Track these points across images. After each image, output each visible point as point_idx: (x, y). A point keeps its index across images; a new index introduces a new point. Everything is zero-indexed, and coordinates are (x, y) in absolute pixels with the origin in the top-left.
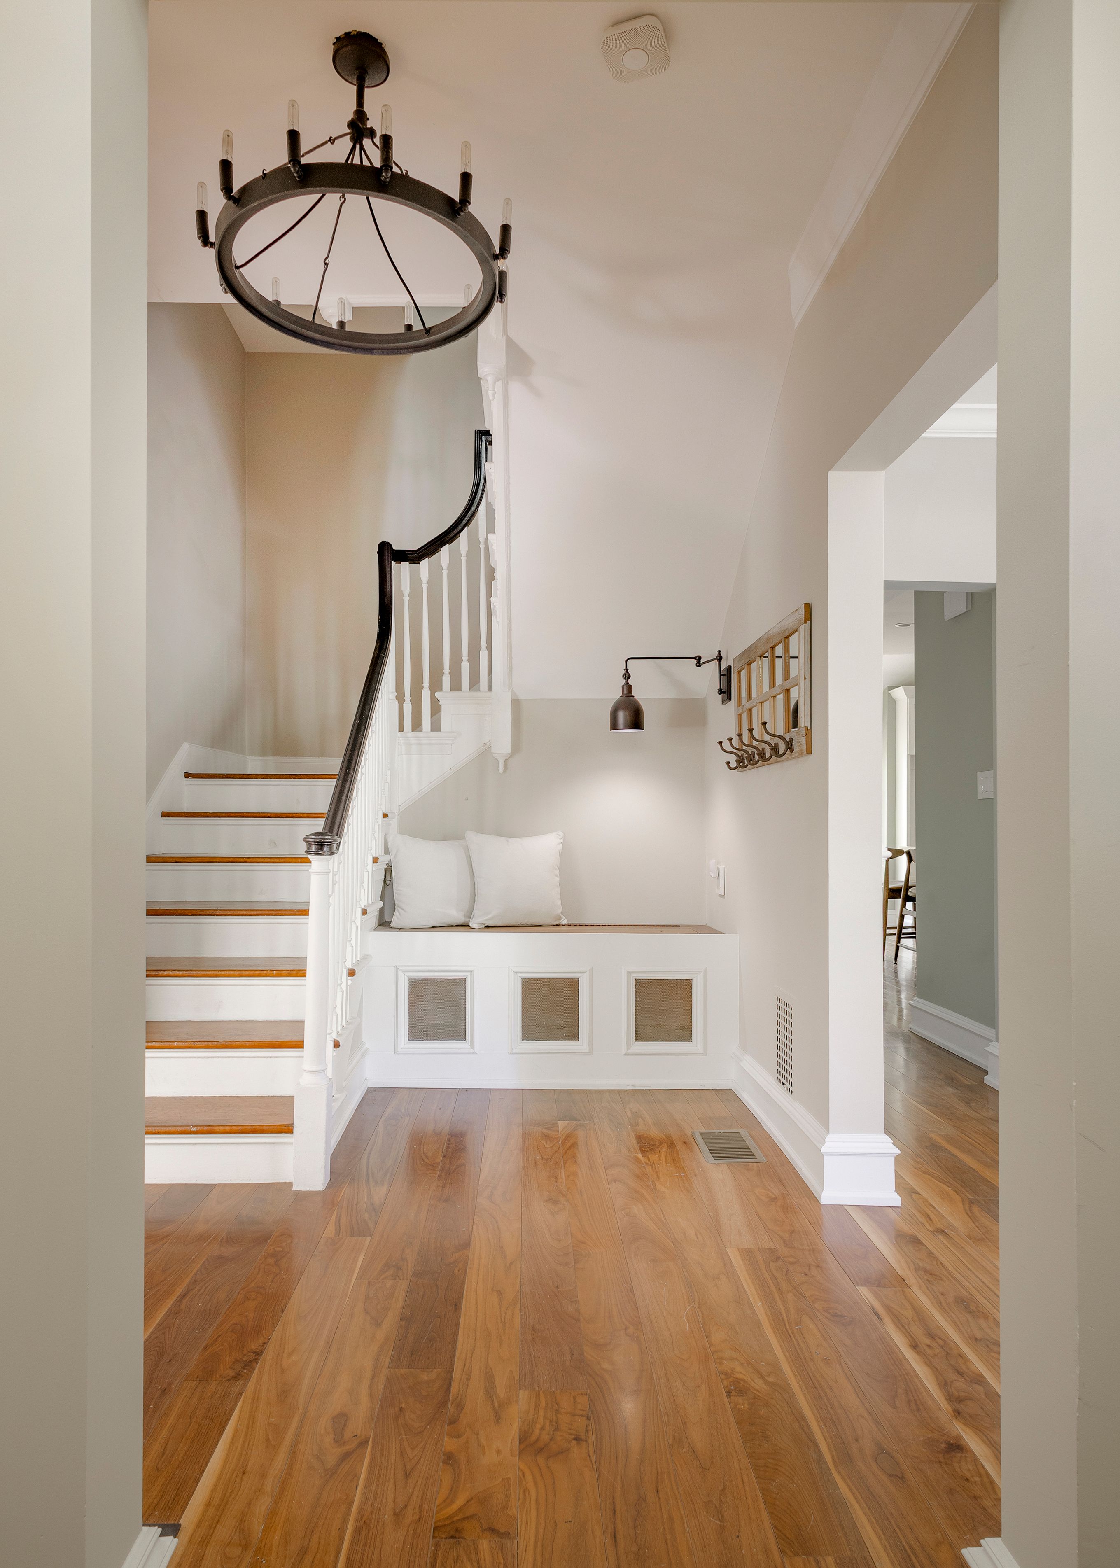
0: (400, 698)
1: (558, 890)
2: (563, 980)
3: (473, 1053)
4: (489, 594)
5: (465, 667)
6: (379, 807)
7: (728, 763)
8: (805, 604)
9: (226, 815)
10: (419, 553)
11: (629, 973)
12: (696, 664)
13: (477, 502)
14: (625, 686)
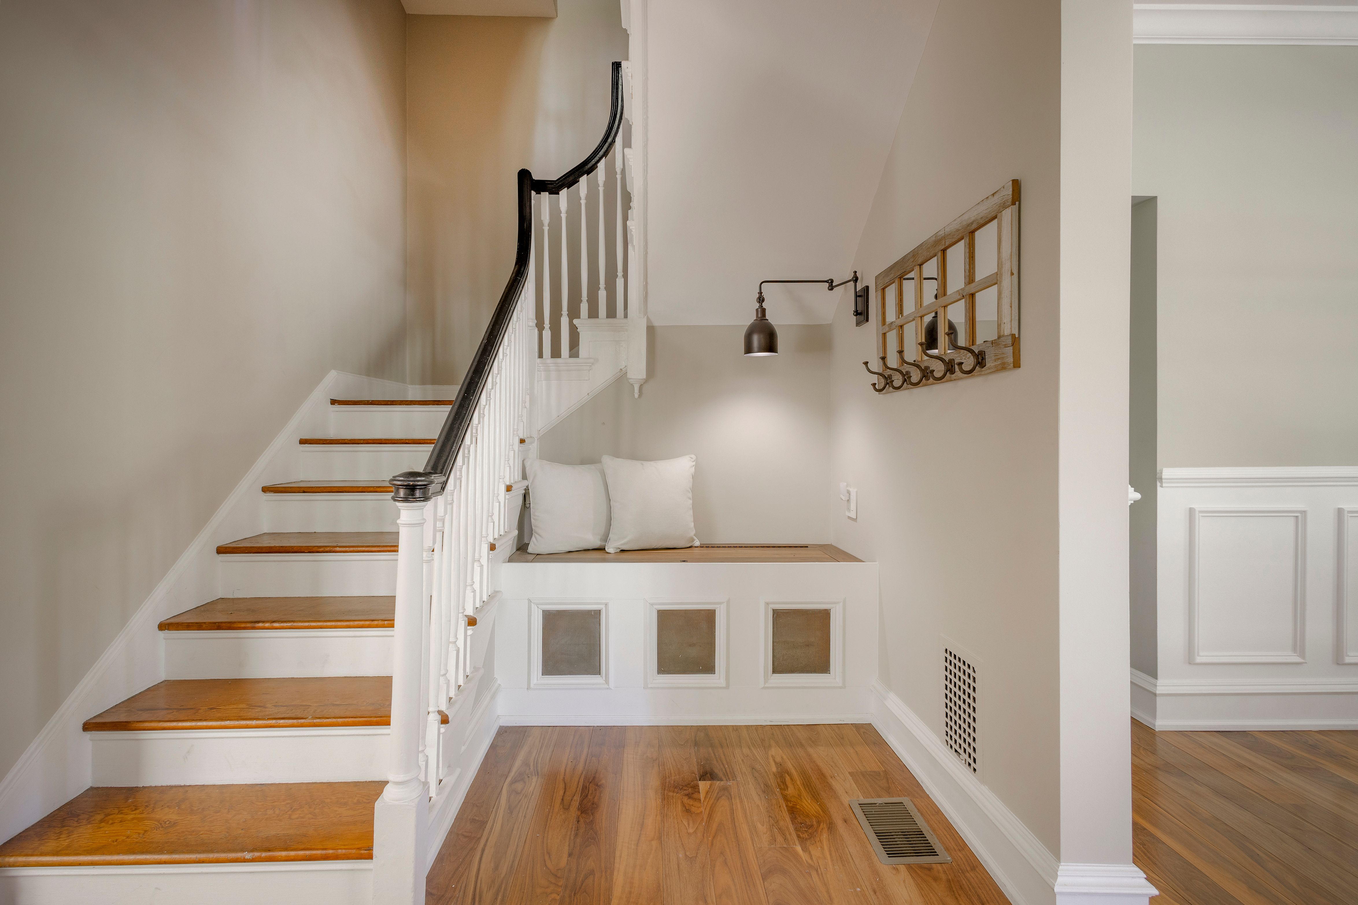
0: (540, 326)
1: (691, 512)
2: (699, 611)
3: (608, 688)
4: (625, 218)
5: (602, 295)
6: (515, 432)
7: (874, 385)
8: (1013, 181)
9: (365, 442)
10: (559, 183)
11: (767, 604)
12: (829, 287)
13: (614, 133)
14: (759, 309)
